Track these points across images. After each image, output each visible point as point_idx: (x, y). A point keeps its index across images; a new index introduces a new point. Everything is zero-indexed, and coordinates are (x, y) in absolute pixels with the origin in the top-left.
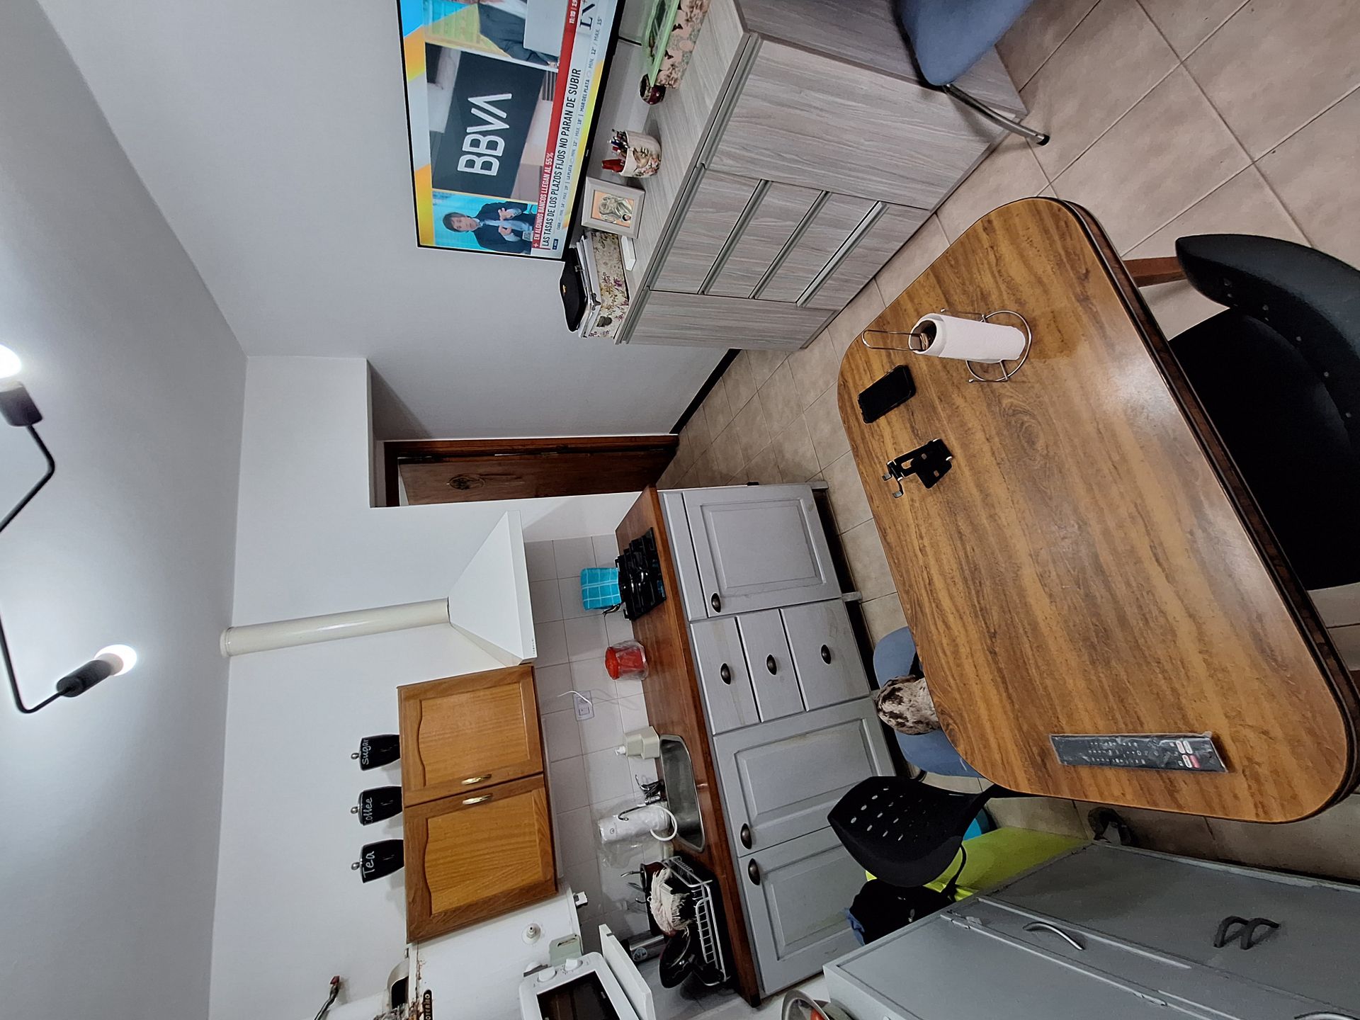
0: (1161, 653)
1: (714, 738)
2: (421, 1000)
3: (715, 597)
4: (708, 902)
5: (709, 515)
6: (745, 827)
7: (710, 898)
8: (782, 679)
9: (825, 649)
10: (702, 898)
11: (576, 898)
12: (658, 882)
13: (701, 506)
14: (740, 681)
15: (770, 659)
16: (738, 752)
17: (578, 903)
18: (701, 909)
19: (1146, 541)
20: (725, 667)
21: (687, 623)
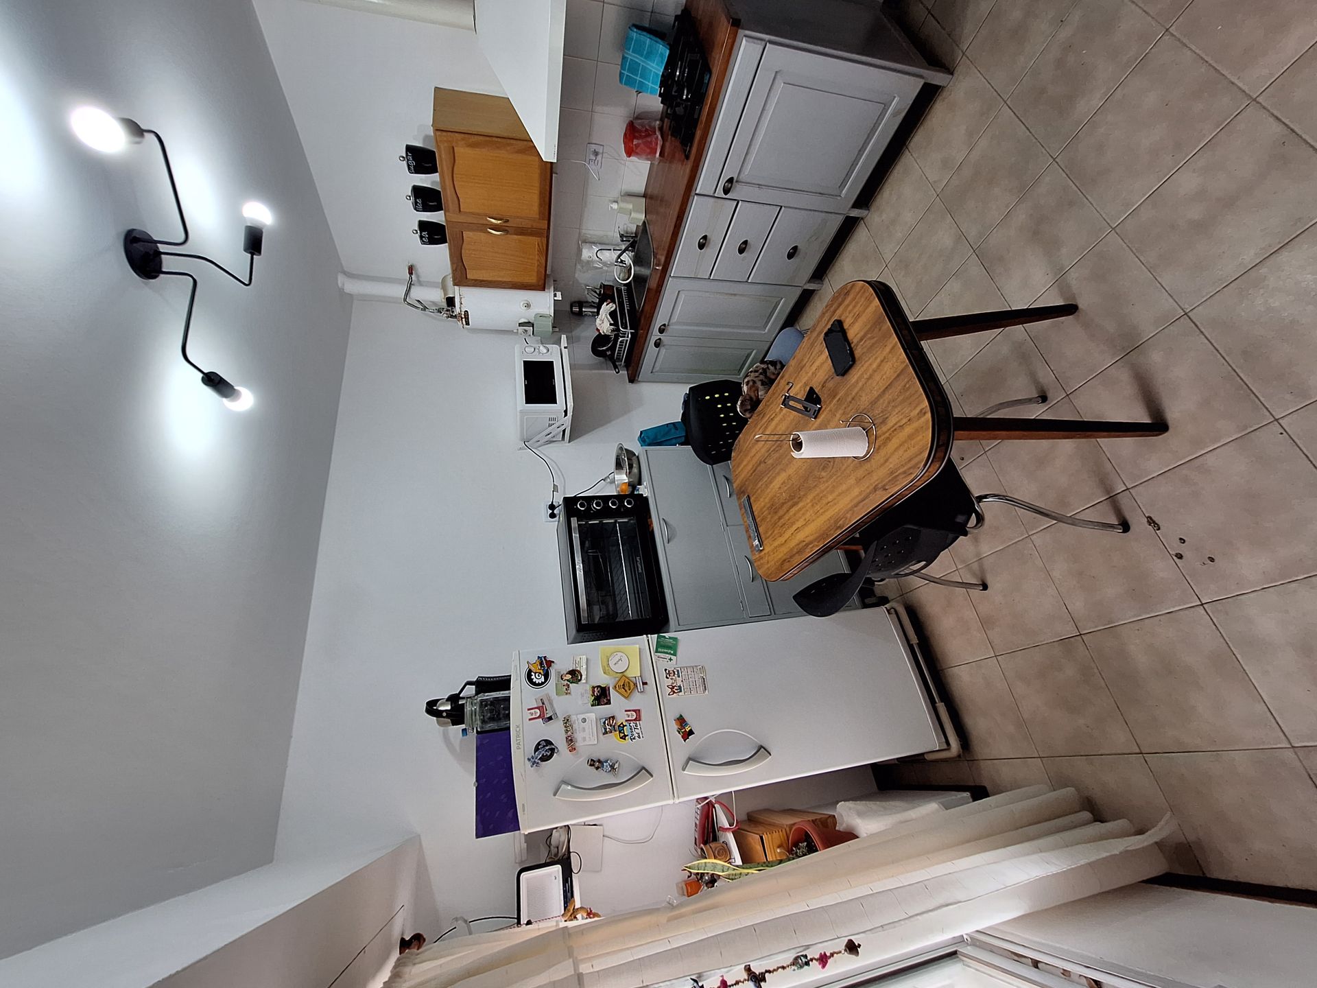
0: (776, 532)
1: (670, 279)
2: (463, 313)
3: (731, 180)
4: (627, 340)
5: (780, 85)
6: (664, 325)
7: (629, 339)
8: (744, 259)
9: (795, 248)
10: (624, 337)
11: (555, 295)
12: (606, 308)
13: (776, 72)
14: (710, 251)
15: (745, 242)
16: (683, 290)
17: (555, 298)
18: (622, 342)
19: (800, 526)
20: (705, 237)
21: (693, 193)
